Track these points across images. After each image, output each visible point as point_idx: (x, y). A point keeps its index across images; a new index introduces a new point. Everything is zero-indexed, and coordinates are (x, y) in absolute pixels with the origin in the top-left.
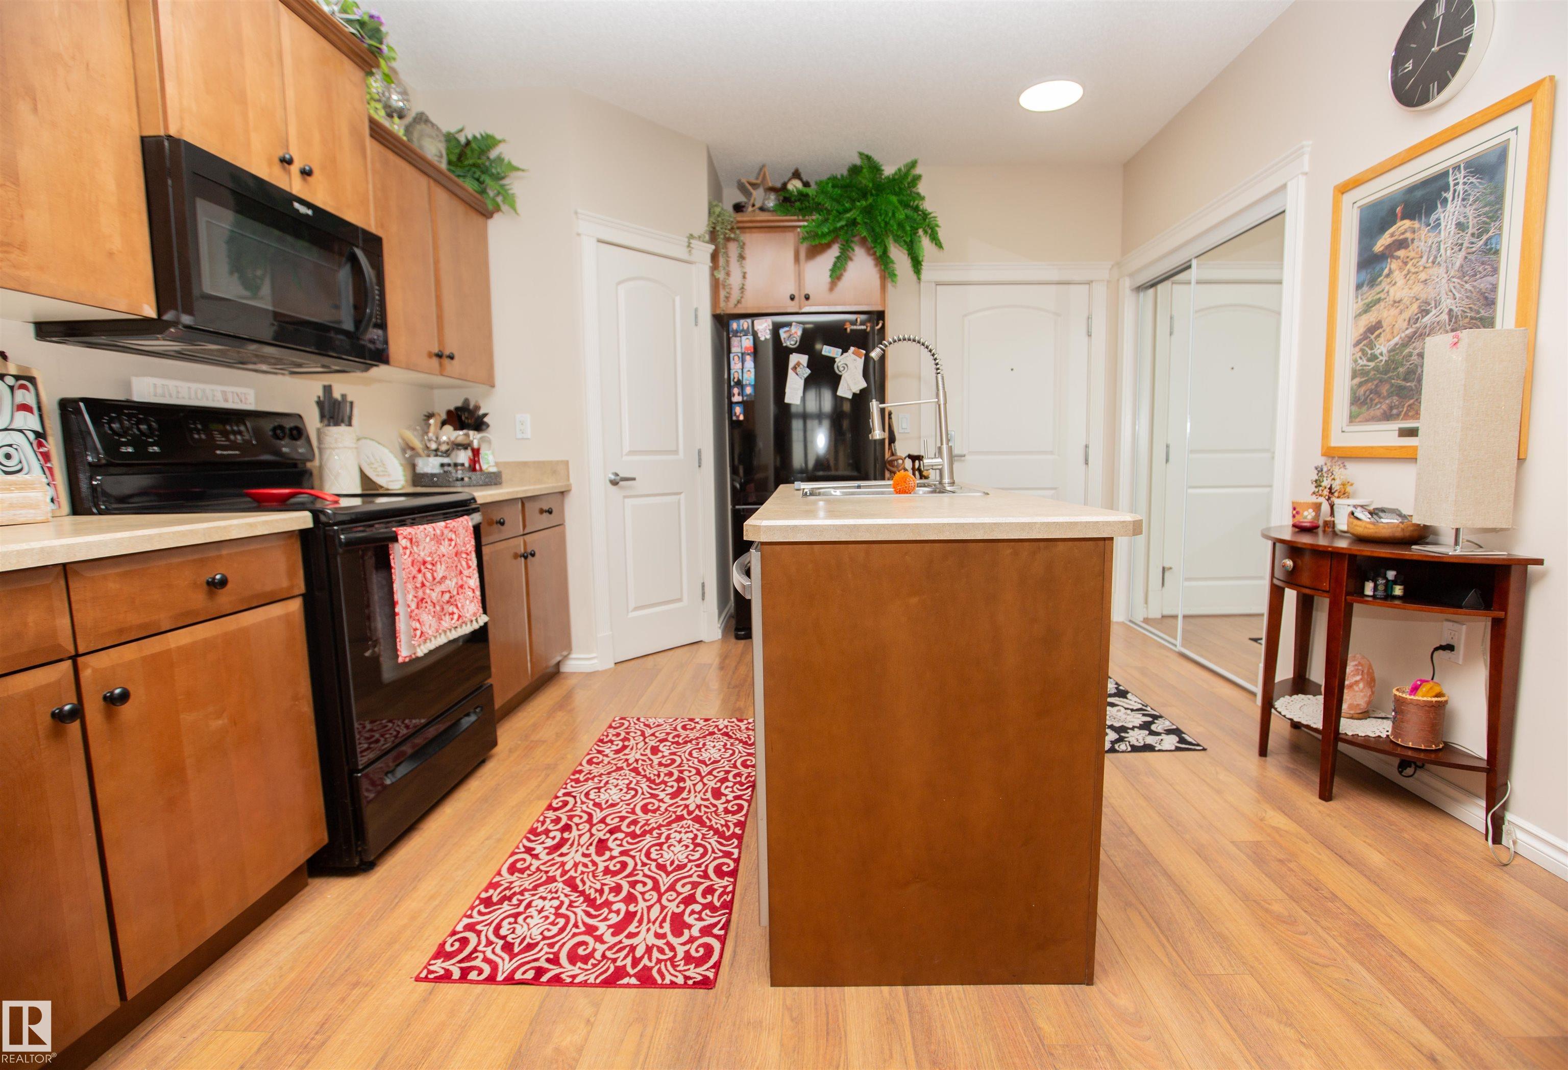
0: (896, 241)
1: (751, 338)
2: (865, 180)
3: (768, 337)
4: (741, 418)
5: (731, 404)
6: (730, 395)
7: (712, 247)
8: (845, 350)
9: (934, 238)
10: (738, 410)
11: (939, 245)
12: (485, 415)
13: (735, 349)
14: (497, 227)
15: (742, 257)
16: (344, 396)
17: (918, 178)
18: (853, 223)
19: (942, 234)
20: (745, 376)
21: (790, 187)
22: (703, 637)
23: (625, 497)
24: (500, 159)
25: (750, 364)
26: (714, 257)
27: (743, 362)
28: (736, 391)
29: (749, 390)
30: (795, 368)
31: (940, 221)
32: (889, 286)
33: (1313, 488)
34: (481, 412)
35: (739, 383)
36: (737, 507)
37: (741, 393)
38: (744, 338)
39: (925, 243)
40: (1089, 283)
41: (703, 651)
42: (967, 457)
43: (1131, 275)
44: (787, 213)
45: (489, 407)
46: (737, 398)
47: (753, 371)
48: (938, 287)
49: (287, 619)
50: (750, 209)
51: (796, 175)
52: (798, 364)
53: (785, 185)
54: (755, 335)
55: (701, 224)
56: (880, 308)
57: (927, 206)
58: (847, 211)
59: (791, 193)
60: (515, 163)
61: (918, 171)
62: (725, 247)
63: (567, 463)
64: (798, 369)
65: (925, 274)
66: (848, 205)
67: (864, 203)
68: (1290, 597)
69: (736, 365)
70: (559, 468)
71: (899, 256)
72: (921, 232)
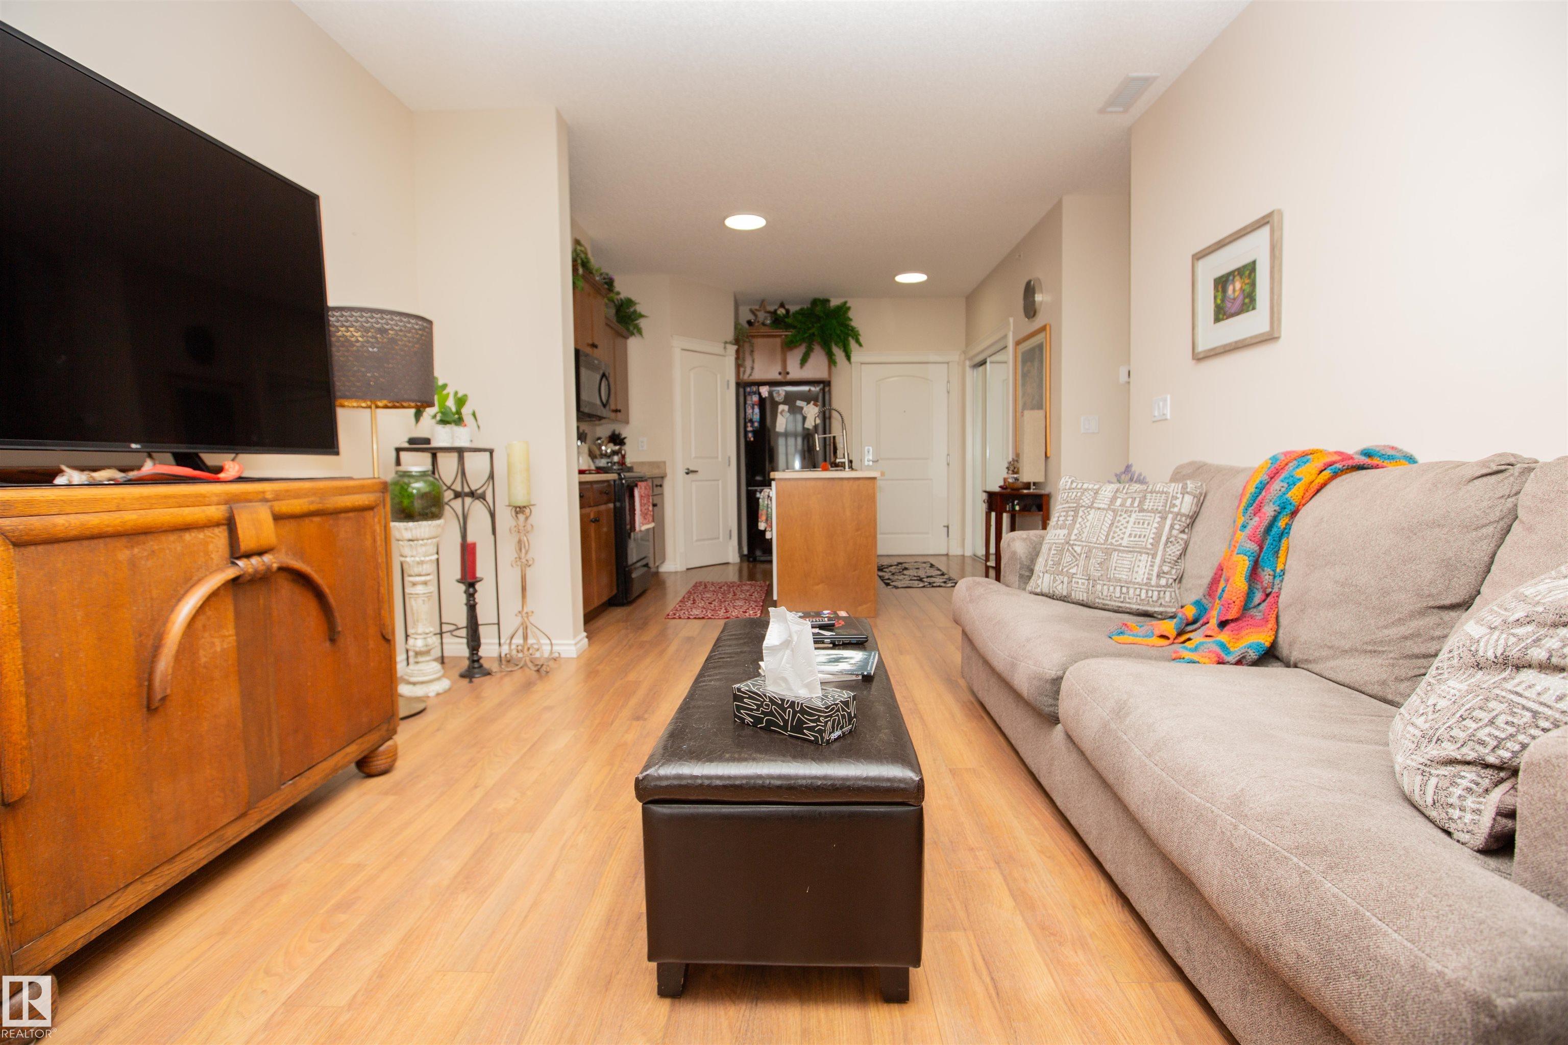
0: (836, 344)
1: (757, 396)
2: (819, 309)
3: (767, 395)
4: (752, 439)
5: (746, 432)
6: (745, 427)
7: (735, 347)
8: (808, 403)
9: (858, 342)
10: (750, 435)
11: (860, 345)
12: (625, 438)
13: (749, 402)
14: (633, 344)
15: (752, 351)
16: (584, 431)
17: (849, 308)
18: (813, 334)
19: (861, 339)
20: (755, 417)
21: (779, 312)
22: (731, 560)
23: (692, 481)
24: (635, 311)
25: (757, 410)
26: (737, 351)
27: (753, 408)
28: (749, 424)
29: (756, 424)
30: (781, 413)
31: (861, 332)
32: (833, 367)
33: (1006, 471)
34: (623, 436)
35: (751, 421)
36: (750, 488)
37: (752, 426)
38: (754, 396)
39: (852, 343)
40: (948, 363)
41: (730, 568)
42: (880, 461)
43: (971, 359)
44: (777, 328)
45: (625, 432)
46: (749, 429)
47: (758, 414)
48: (863, 366)
49: (608, 510)
50: (757, 324)
51: (782, 305)
52: (783, 411)
53: (776, 311)
54: (760, 394)
55: (730, 335)
56: (828, 379)
57: (854, 324)
58: (809, 329)
59: (779, 316)
60: (643, 313)
61: (848, 305)
62: (743, 346)
63: (664, 463)
64: (784, 413)
65: (853, 359)
66: (810, 326)
67: (819, 325)
68: (993, 514)
69: (749, 411)
70: (660, 465)
71: (838, 353)
72: (850, 339)
